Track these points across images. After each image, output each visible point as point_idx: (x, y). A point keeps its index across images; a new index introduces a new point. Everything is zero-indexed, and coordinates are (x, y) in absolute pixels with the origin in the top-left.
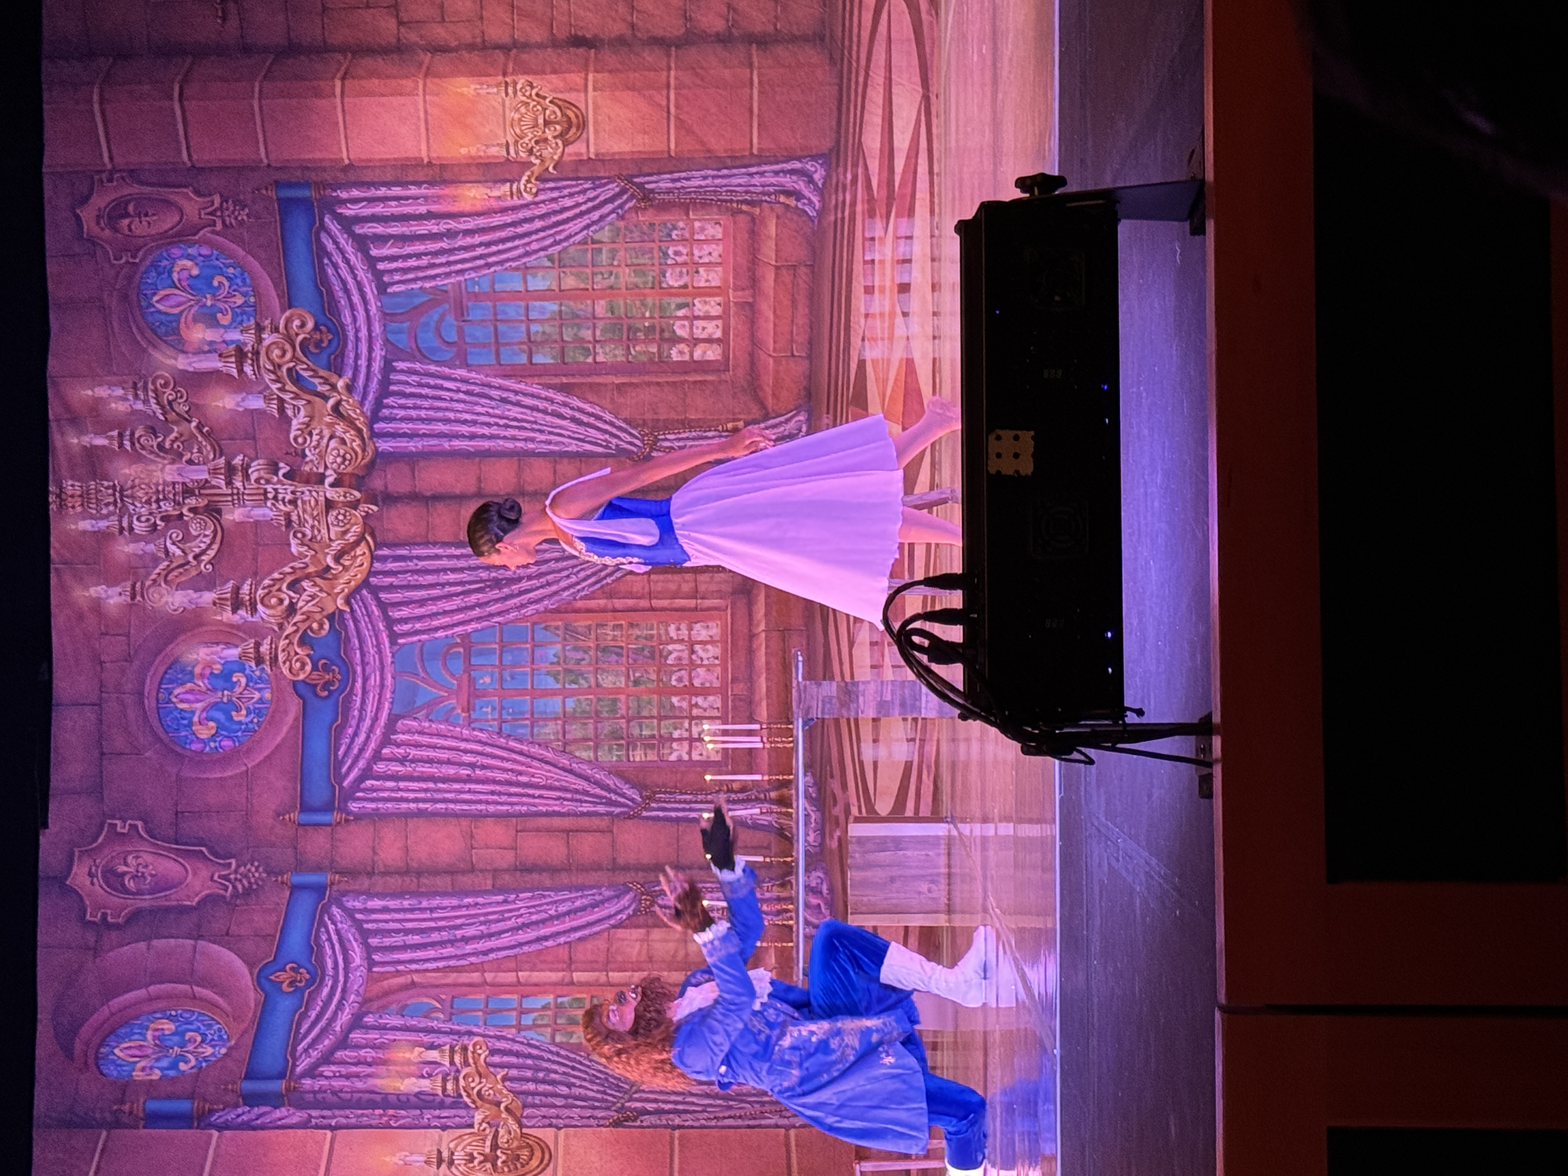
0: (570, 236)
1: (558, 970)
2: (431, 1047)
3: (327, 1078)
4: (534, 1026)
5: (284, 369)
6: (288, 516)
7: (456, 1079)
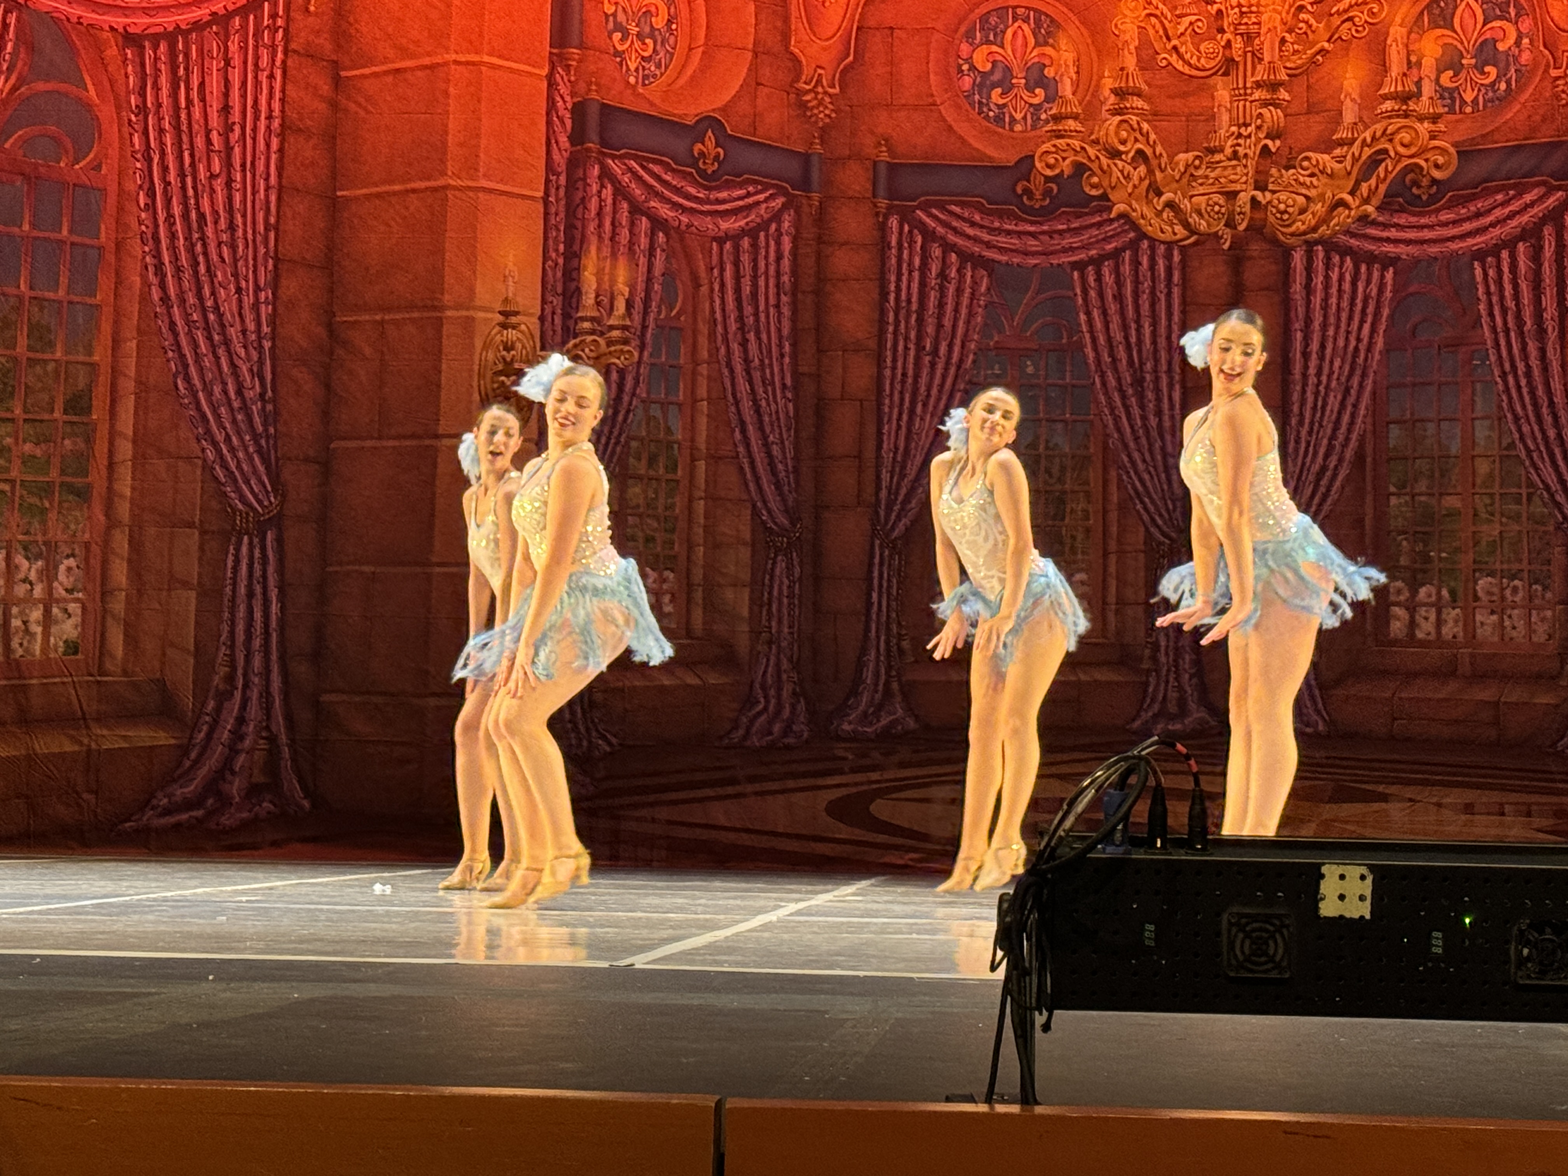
0: (1537, 469)
1: (708, 443)
2: (629, 305)
3: (600, 192)
4: (649, 419)
5: (1387, 146)
6: (1221, 150)
7: (593, 332)
